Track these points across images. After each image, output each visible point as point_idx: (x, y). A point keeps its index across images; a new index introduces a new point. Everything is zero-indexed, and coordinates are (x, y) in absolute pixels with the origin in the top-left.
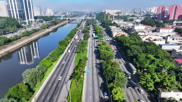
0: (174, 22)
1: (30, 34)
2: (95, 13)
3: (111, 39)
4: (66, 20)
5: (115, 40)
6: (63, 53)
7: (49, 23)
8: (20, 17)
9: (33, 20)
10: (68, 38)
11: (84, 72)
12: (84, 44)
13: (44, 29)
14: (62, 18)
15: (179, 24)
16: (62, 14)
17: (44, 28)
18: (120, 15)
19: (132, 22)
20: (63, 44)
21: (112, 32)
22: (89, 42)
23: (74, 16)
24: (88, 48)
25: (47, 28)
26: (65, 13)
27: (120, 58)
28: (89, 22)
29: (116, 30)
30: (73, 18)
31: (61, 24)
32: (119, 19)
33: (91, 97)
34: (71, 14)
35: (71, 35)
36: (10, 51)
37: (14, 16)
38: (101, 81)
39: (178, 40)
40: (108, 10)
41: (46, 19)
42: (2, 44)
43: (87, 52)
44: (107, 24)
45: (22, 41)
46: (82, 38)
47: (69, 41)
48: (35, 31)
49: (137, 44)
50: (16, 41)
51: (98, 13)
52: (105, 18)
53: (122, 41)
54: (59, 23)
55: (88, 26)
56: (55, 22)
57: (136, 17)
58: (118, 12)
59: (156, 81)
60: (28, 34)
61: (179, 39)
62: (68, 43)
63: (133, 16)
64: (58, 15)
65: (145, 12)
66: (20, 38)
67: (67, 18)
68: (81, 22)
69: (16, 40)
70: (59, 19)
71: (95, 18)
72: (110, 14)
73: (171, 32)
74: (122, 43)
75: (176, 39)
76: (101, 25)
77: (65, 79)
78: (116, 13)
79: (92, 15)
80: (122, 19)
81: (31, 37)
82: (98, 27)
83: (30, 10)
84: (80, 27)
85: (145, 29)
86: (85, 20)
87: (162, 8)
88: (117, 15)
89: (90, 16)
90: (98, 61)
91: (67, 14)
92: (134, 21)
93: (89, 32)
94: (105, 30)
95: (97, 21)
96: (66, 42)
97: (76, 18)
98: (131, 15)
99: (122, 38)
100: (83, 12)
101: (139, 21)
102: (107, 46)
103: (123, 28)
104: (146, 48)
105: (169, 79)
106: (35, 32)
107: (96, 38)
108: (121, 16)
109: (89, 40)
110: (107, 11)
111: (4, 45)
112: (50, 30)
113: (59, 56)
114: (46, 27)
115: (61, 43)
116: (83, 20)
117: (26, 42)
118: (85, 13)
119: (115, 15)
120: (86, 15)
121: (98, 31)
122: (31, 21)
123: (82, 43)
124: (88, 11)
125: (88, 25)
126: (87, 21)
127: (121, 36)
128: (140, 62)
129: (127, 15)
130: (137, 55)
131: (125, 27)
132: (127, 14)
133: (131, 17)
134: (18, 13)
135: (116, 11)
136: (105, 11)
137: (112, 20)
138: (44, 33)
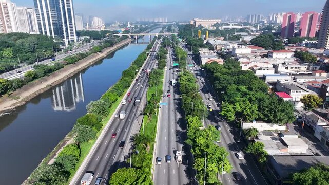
0: (304, 42)
1: (76, 61)
2: (177, 25)
3: (198, 68)
4: (127, 37)
5: (203, 70)
6: (129, 86)
7: (101, 42)
8: (55, 34)
9: (75, 38)
10: (135, 66)
11: (159, 107)
12: (158, 75)
13: (96, 53)
14: (121, 35)
15: (309, 45)
16: (120, 27)
17: (95, 51)
18: (220, 28)
19: (237, 41)
20: (129, 74)
21: (200, 58)
22: (165, 72)
23: (141, 31)
24: (164, 81)
25: (99, 52)
26: (125, 26)
27: (208, 93)
28: (167, 41)
29: (207, 55)
30: (138, 35)
31: (121, 44)
32: (216, 36)
33: (166, 130)
34: (136, 27)
35: (138, 62)
36: (53, 85)
37: (46, 32)
38: (179, 116)
39: (294, 69)
40: (200, 20)
41: (95, 35)
42: (42, 75)
43: (162, 85)
44: (195, 45)
45: (65, 71)
46: (155, 67)
47: (137, 70)
48: (83, 56)
49: (228, 74)
50: (57, 71)
51: (182, 26)
52: (193, 35)
53: (212, 70)
54: (116, 43)
55: (165, 49)
56: (111, 41)
57: (247, 31)
58: (217, 23)
59: (236, 110)
60: (73, 61)
61: (296, 68)
62: (136, 74)
63: (242, 30)
64: (114, 29)
65: (266, 22)
66: (63, 67)
67: (129, 35)
68: (154, 41)
69: (58, 69)
70: (117, 36)
71: (176, 34)
72: (203, 27)
73: (289, 57)
74: (213, 73)
75: (291, 68)
76: (186, 47)
77: (135, 115)
78: (214, 25)
79: (173, 28)
80: (222, 35)
81: (78, 65)
82: (181, 49)
83: (71, 22)
84: (151, 50)
85: (252, 52)
86: (159, 37)
87: (290, 17)
88: (215, 28)
89: (169, 30)
90: (177, 96)
91: (129, 26)
92: (241, 39)
93: (165, 58)
94: (191, 55)
95: (180, 40)
96: (132, 72)
97: (144, 34)
98: (238, 29)
99: (213, 66)
100: (155, 23)
101: (248, 39)
102: (190, 77)
103: (219, 52)
104: (238, 77)
105: (250, 109)
106: (82, 58)
107: (176, 67)
108: (221, 31)
109: (166, 69)
110: (199, 22)
111: (44, 76)
112: (104, 54)
113: (125, 90)
114: (98, 50)
115: (126, 73)
116: (156, 37)
117: (72, 73)
118: (160, 25)
119: (211, 28)
120: (161, 29)
121: (180, 56)
122: (71, 40)
123: (156, 73)
124: (164, 20)
125: (165, 46)
126: (163, 40)
127: (212, 63)
128: (229, 95)
129: (231, 29)
130: (226, 87)
131: (223, 50)
132: (231, 27)
133: (238, 31)
134: (52, 27)
135: (214, 21)
136: (195, 22)
137: (205, 39)
138: (95, 59)
